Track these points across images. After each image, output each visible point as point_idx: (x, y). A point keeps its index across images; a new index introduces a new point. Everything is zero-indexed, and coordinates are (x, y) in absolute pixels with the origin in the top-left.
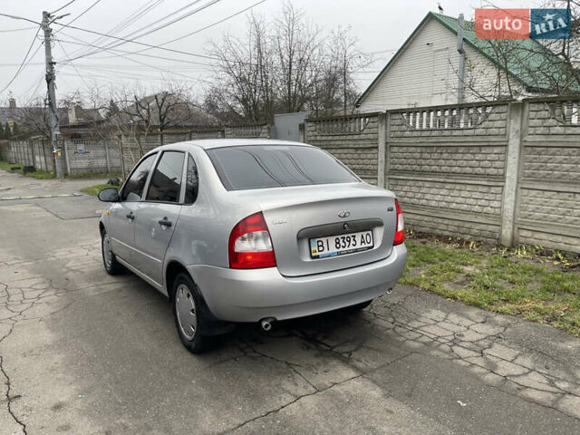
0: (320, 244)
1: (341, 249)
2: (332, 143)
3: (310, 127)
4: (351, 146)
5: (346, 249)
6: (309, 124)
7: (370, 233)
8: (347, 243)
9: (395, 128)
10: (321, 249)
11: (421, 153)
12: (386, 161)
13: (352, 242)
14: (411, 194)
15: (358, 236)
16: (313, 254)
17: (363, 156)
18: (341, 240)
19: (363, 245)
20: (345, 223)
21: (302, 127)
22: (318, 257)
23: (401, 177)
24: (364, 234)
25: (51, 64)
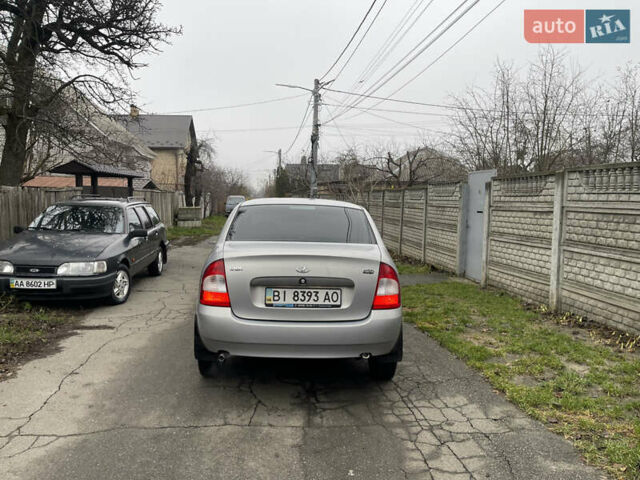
0: (276, 294)
1: (299, 302)
2: (514, 204)
3: (496, 186)
4: (531, 209)
5: (305, 302)
6: (496, 183)
7: (338, 292)
8: (307, 298)
9: (572, 190)
10: (276, 298)
11: (598, 221)
12: (561, 229)
13: (313, 297)
14: (584, 272)
15: (322, 293)
16: (268, 302)
17: (541, 221)
18: (300, 294)
19: (327, 302)
20: (303, 278)
21: (488, 186)
22: (271, 305)
23: (576, 250)
24: (330, 292)
25: (317, 126)
